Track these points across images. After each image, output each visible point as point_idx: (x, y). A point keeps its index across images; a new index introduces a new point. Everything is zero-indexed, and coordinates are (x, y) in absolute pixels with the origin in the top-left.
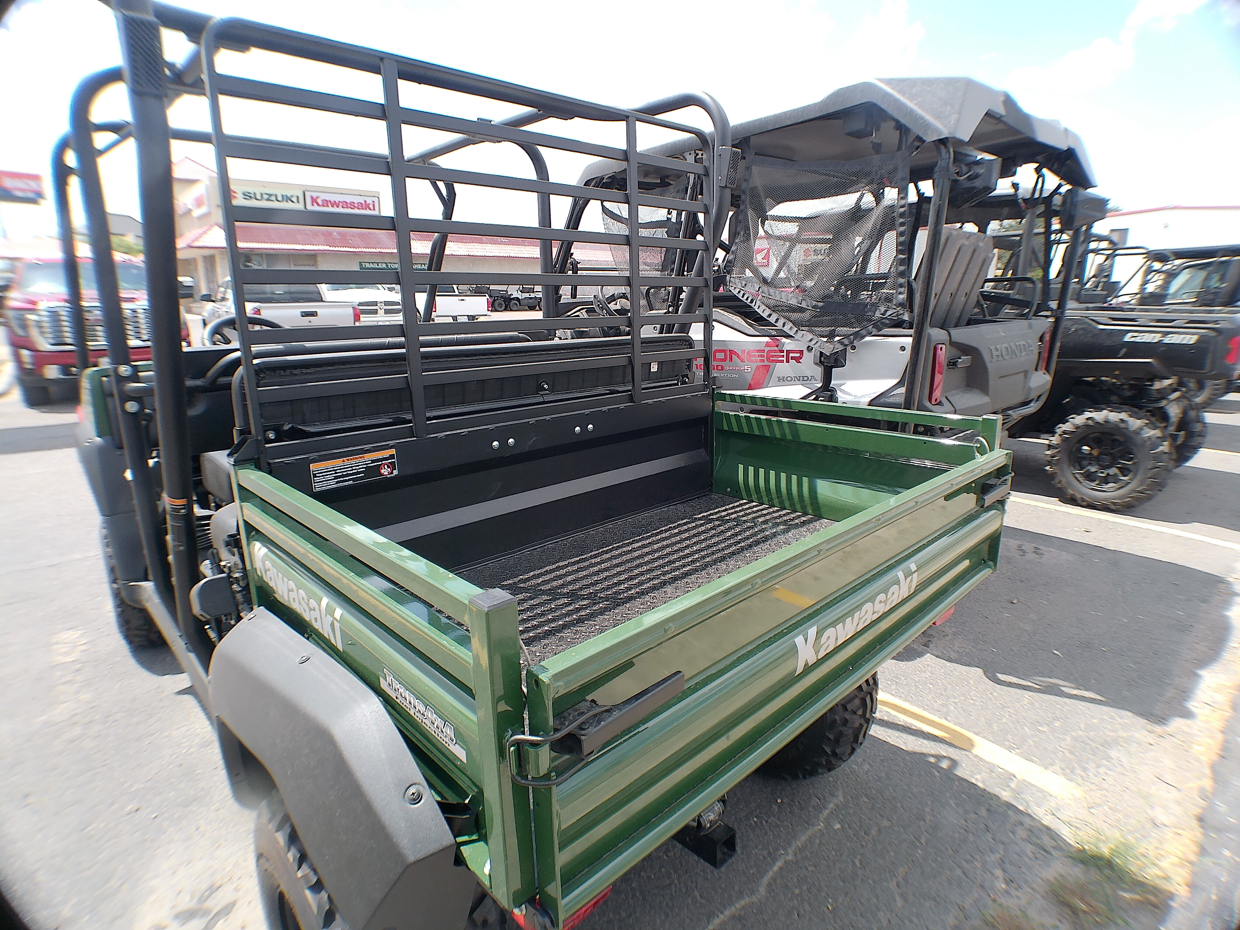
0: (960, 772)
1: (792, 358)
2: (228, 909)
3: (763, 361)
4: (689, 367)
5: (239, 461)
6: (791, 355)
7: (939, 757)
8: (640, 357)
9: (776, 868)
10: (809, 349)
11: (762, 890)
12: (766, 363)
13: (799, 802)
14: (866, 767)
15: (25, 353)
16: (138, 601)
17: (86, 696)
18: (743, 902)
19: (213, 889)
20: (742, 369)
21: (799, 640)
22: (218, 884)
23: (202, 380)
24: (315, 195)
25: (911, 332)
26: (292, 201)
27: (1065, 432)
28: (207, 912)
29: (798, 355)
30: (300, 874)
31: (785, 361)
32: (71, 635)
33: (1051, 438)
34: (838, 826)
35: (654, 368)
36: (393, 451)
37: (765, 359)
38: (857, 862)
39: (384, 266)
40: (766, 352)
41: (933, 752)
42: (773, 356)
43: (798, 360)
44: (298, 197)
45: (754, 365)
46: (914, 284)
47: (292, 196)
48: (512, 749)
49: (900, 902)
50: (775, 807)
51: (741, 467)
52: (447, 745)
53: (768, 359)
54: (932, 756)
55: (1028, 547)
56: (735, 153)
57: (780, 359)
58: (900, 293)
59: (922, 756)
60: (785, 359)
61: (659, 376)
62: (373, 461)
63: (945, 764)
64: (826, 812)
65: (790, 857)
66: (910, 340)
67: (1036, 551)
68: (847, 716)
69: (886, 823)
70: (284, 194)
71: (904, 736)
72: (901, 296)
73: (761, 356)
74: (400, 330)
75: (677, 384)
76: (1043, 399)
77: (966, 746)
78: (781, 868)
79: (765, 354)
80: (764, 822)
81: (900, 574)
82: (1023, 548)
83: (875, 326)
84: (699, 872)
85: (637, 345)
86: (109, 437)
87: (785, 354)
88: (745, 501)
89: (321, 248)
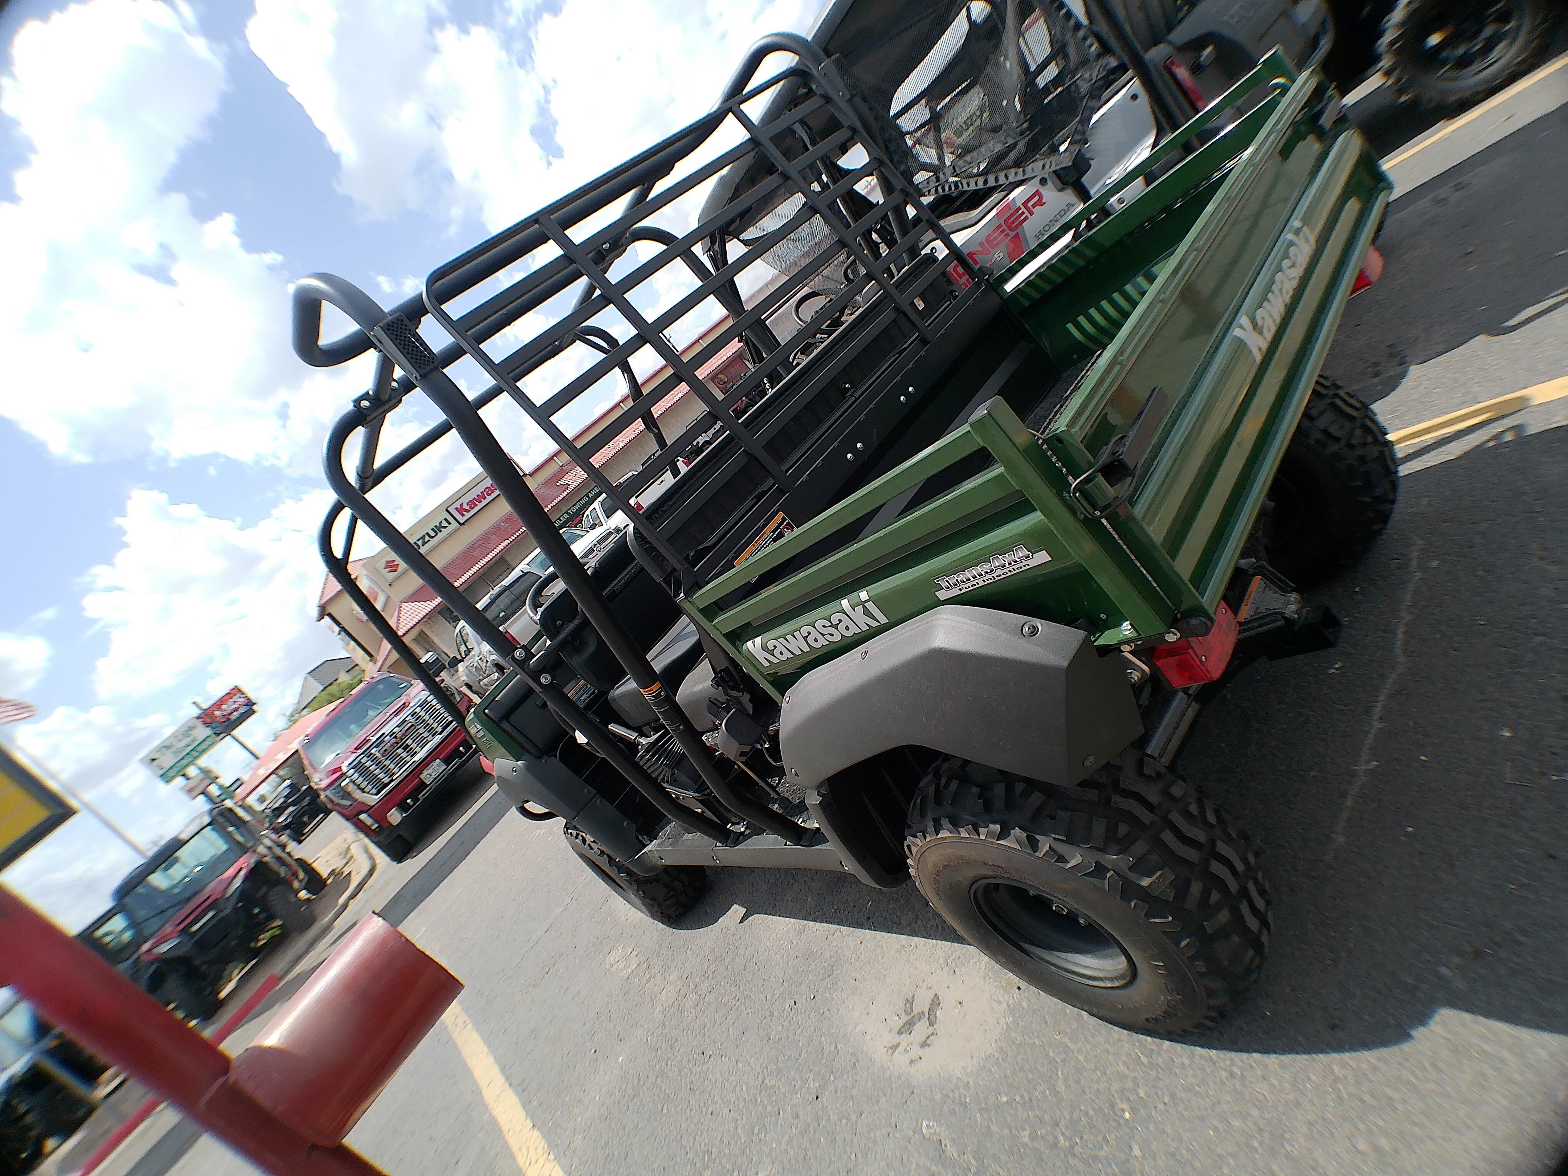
0: (1532, 430)
1: (1034, 206)
2: (936, 1002)
3: (1007, 235)
4: (949, 282)
5: (690, 589)
6: (1030, 204)
7: (1497, 436)
8: (902, 299)
9: (1400, 635)
10: (1043, 181)
11: (1402, 659)
12: (1012, 234)
13: (1378, 576)
14: (1425, 501)
15: (363, 817)
16: (654, 868)
17: (673, 976)
18: (1390, 681)
19: (910, 1002)
20: (993, 261)
21: (1237, 332)
22: (911, 995)
23: (578, 617)
24: (457, 505)
25: (1130, 73)
26: (445, 527)
27: (1392, 43)
28: (921, 1015)
29: (1037, 198)
30: (983, 837)
31: (1029, 215)
32: (616, 954)
33: (1380, 65)
34: (1435, 563)
35: (921, 305)
36: (781, 514)
37: (1008, 231)
38: (1481, 573)
39: (566, 516)
40: (1003, 224)
41: (1487, 438)
42: (1013, 222)
43: (1040, 203)
44: (446, 519)
45: (1002, 246)
46: (1096, 29)
47: (441, 523)
48: (1077, 494)
49: (1555, 569)
50: (1359, 597)
51: (1070, 326)
52: (1027, 567)
53: (1011, 229)
54: (1488, 441)
55: (1443, 192)
56: (836, 60)
57: (1022, 218)
58: (1090, 46)
59: (1478, 449)
60: (1027, 214)
61: (930, 308)
62: (774, 532)
63: (1509, 437)
64: (1414, 563)
65: (1408, 618)
66: (1136, 82)
67: (1459, 187)
68: (1360, 452)
69: (1485, 525)
70: (433, 527)
71: (1443, 448)
72: (1093, 48)
73: (1002, 232)
74: (712, 417)
75: (951, 303)
76: (1330, 25)
77: (1522, 404)
78: (1405, 633)
79: (1004, 227)
80: (1357, 615)
81: (1290, 236)
82: (1441, 197)
83: (1092, 97)
84: (1326, 692)
85: (894, 292)
86: (527, 755)
87: (1023, 209)
88: (1099, 352)
89: (501, 547)
